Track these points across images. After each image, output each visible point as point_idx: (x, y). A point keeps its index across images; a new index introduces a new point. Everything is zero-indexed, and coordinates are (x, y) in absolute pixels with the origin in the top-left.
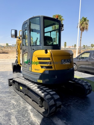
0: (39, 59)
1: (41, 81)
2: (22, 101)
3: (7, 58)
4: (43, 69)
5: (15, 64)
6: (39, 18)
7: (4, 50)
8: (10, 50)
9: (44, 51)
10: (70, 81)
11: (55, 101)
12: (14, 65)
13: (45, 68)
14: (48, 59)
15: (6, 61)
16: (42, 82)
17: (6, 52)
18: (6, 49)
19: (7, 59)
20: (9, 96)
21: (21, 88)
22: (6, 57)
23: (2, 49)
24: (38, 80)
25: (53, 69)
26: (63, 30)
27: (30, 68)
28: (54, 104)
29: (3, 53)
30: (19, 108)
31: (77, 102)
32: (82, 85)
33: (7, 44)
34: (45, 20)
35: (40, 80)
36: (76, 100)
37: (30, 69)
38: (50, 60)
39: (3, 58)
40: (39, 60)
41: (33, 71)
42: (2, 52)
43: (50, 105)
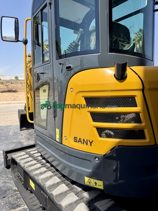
3: (14, 100)
4: (113, 142)
7: (11, 87)
8: (20, 86)
15: (12, 105)
16: (102, 188)
17: (14, 90)
19: (15, 102)
21: (32, 184)
22: (13, 98)
23: (6, 86)
24: (86, 178)
25: (147, 141)
27: (58, 131)
29: (9, 91)
33: (17, 78)
35: (93, 180)
37: (58, 136)
38: (136, 106)
39: (6, 101)
41: (69, 142)
42: (7, 90)
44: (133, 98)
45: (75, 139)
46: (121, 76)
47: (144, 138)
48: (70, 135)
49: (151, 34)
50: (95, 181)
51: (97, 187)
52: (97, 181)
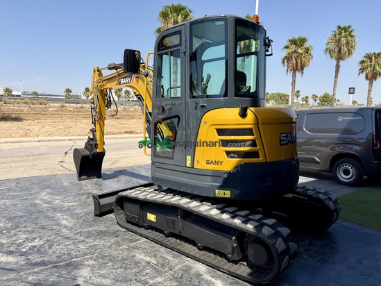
0: (221, 132)
1: (227, 194)
2: (168, 253)
4: (235, 161)
5: (87, 153)
6: (223, 23)
7: (6, 109)
8: (25, 109)
9: (237, 110)
10: (287, 196)
11: (286, 240)
12: (84, 154)
13: (235, 157)
14: (248, 132)
16: (229, 196)
18: (11, 107)
20: (118, 244)
21: (151, 217)
22: (22, 132)
24: (217, 191)
25: (261, 159)
26: (271, 55)
27: (189, 158)
28: (286, 249)
30: (172, 272)
31: (310, 244)
32: (319, 200)
34: (238, 28)
35: (222, 192)
36: (307, 242)
37: (189, 163)
38: (253, 135)
40: (219, 135)
41: (201, 164)
43: (280, 251)
44: (251, 129)
45: (208, 162)
46: (243, 114)
47: (259, 157)
48: (202, 159)
49: (263, 78)
50: (224, 191)
51: (226, 196)
52: (225, 191)
